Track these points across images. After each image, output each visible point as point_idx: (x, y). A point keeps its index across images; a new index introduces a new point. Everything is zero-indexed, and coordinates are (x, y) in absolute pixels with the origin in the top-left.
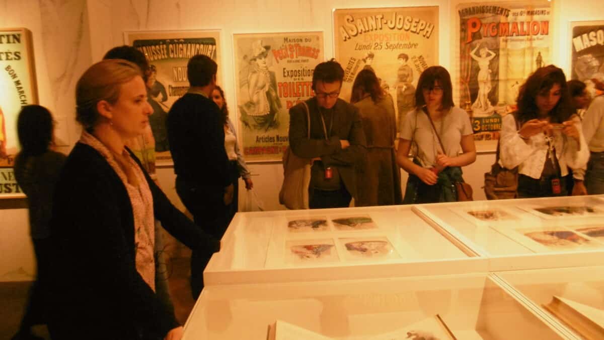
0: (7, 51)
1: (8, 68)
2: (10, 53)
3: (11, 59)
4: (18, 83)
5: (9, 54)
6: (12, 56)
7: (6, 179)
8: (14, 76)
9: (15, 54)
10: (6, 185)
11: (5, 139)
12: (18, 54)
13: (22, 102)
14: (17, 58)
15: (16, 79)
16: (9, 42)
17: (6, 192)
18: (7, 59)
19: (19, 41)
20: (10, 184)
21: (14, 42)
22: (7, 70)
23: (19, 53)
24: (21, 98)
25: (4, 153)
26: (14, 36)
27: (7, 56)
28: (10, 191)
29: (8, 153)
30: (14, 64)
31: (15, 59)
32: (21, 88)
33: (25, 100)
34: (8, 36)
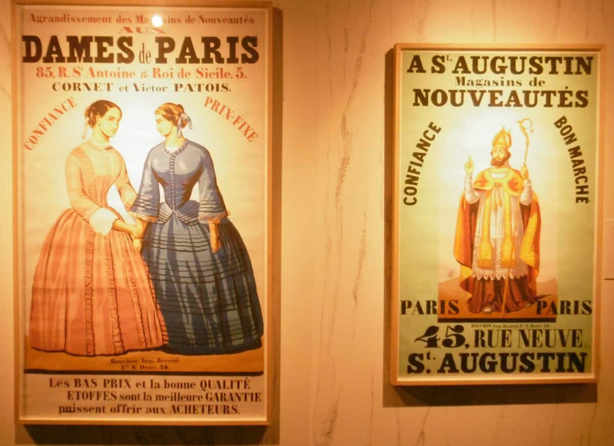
0: (564, 89)
1: (561, 122)
2: (570, 93)
3: (570, 105)
4: (576, 152)
5: (567, 95)
6: (573, 99)
7: (527, 343)
8: (571, 139)
9: (579, 94)
10: (524, 357)
11: (537, 263)
12: (583, 95)
13: (579, 190)
14: (581, 103)
15: (573, 145)
16: (568, 71)
17: (522, 370)
18: (562, 104)
19: (588, 70)
20: (532, 356)
21: (578, 73)
22: (559, 127)
23: (586, 93)
24: (577, 182)
25: (532, 292)
26: (580, 60)
27: (563, 99)
28: (531, 368)
29: (539, 292)
30: (573, 115)
31: (577, 105)
32: (581, 162)
33: (587, 187)
34: (569, 60)
